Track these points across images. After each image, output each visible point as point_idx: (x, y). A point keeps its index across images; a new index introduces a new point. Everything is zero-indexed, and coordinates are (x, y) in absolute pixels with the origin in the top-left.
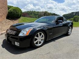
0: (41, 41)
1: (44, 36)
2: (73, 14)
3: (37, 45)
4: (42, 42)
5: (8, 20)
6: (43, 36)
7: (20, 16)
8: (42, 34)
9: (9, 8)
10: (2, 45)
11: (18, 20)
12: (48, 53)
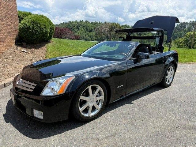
0: (96, 106)
1: (103, 93)
2: (184, 27)
3: (87, 115)
4: (99, 107)
5: (19, 48)
6: (100, 92)
7: (50, 37)
8: (99, 88)
9: (20, 18)
10: (4, 115)
11: (44, 47)
12: (112, 135)
